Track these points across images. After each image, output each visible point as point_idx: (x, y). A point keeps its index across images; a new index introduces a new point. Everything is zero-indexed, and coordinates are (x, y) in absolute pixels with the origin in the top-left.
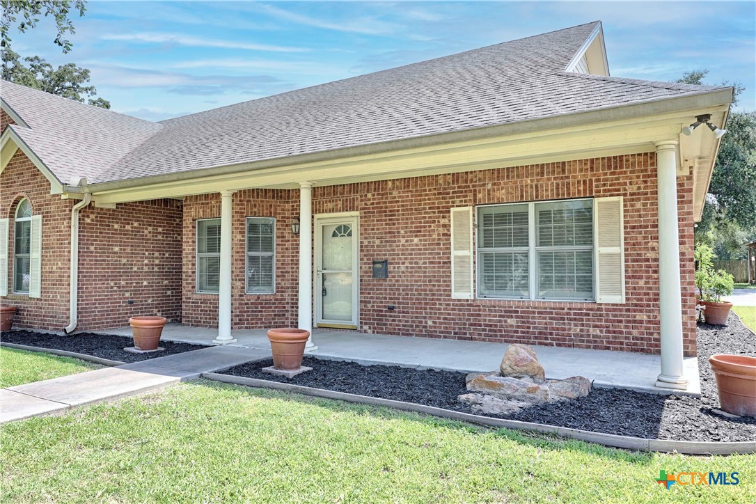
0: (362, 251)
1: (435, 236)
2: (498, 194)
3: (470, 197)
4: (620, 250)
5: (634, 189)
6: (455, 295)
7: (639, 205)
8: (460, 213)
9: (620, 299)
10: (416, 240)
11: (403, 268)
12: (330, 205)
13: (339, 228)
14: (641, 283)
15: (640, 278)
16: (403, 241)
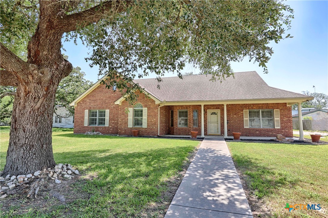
0: (221, 118)
1: (240, 115)
2: (254, 108)
3: (248, 108)
4: (279, 119)
5: (281, 108)
6: (245, 127)
7: (282, 111)
8: (246, 111)
9: (279, 128)
10: (235, 116)
11: (232, 122)
12: (212, 108)
13: (213, 113)
14: (283, 125)
15: (283, 124)
16: (232, 116)
